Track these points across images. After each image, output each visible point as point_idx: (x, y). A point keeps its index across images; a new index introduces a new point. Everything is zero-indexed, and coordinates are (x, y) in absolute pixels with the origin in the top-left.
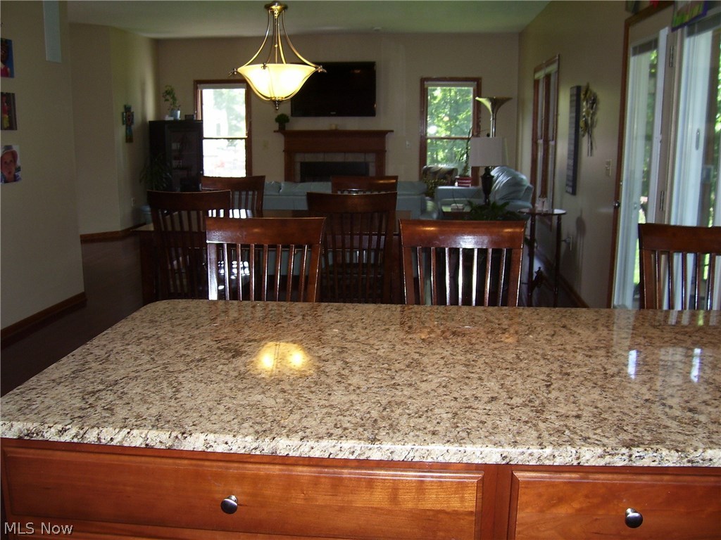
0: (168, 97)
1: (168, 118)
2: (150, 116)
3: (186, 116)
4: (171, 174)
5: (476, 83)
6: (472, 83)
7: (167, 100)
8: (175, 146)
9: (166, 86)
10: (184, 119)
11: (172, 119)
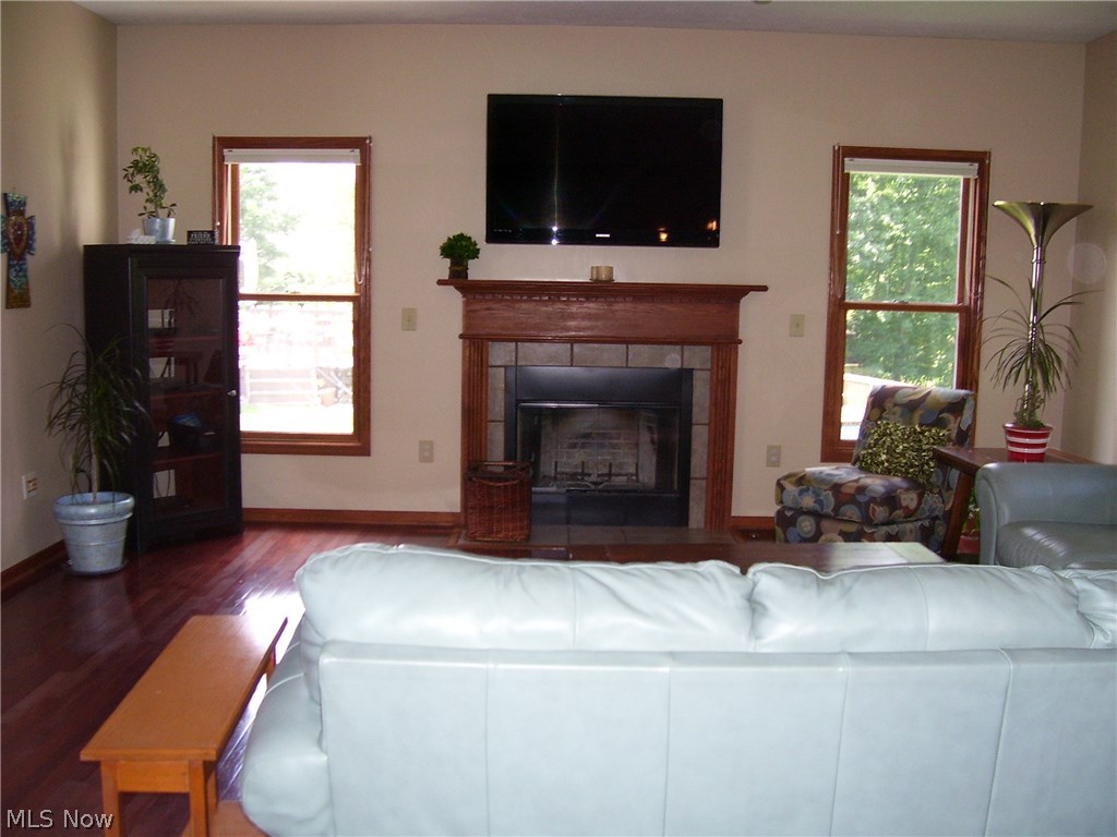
0: (139, 179)
1: (138, 238)
2: (90, 231)
3: (190, 233)
4: (145, 404)
5: (976, 165)
6: (966, 165)
7: (136, 188)
8: (156, 319)
9: (135, 150)
10: (184, 242)
11: (151, 240)
